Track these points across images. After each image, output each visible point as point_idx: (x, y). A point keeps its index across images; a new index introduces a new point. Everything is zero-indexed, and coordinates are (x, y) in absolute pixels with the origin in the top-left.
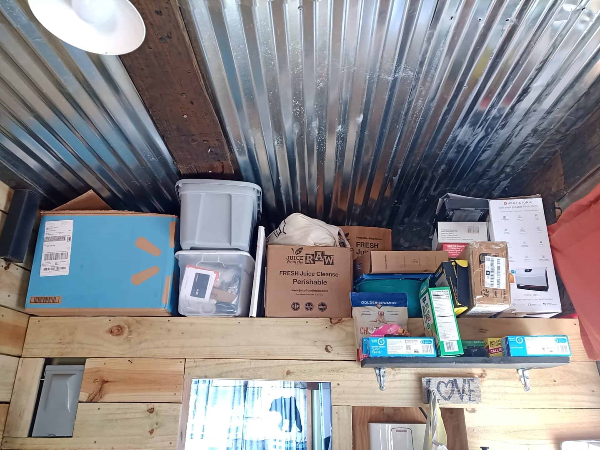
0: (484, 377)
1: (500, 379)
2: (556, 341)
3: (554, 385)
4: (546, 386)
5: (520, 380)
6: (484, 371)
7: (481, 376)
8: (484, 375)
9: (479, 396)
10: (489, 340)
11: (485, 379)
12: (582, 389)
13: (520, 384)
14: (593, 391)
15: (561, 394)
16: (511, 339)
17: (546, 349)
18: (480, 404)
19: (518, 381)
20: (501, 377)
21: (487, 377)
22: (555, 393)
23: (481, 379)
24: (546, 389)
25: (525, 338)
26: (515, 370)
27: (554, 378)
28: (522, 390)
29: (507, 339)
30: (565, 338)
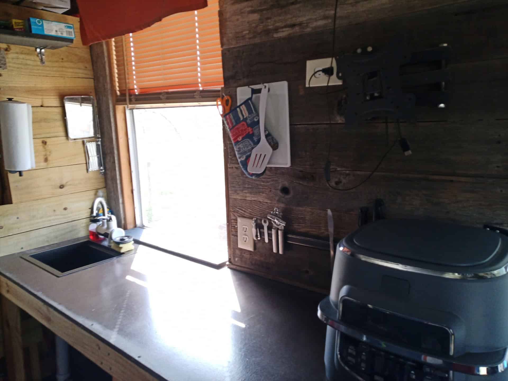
0: (9, 51)
1: (22, 53)
2: (66, 27)
3: (62, 62)
4: (57, 62)
5: (38, 56)
6: (9, 46)
7: (6, 50)
8: (8, 49)
9: (5, 64)
10: (14, 21)
11: (9, 52)
12: (81, 65)
13: (38, 59)
14: (86, 67)
15: (66, 67)
16: (32, 20)
17: (58, 31)
18: (5, 70)
19: (36, 56)
20: (23, 52)
21: (11, 51)
22: (62, 67)
23: (6, 52)
24: (57, 64)
25: (44, 21)
26: (34, 48)
27: (62, 57)
28: (39, 63)
29: (29, 20)
30: (72, 26)
